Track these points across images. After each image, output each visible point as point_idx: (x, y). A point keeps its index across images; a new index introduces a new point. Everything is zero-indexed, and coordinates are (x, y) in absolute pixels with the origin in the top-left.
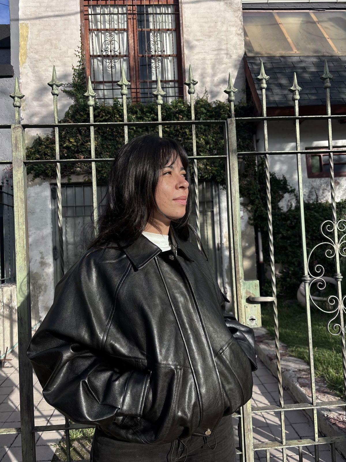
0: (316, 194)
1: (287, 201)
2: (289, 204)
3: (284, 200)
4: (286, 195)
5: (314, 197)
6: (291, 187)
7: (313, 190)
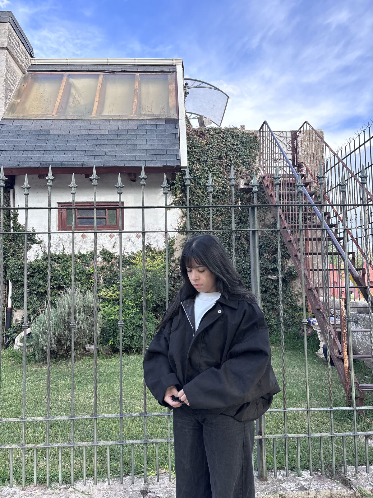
0: (63, 246)
1: (35, 251)
2: (37, 254)
3: (31, 250)
4: (34, 246)
5: (61, 249)
6: (39, 239)
7: (60, 242)
